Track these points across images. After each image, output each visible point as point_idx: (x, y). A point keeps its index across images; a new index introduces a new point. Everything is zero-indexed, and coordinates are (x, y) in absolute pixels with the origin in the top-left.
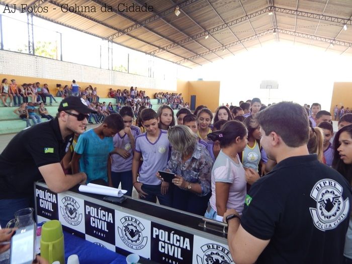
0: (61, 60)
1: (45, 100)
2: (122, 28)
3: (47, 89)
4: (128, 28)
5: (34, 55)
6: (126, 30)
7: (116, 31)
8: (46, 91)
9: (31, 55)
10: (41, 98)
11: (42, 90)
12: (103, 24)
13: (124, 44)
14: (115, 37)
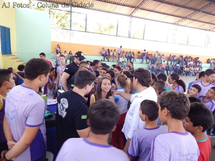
0: (143, 39)
1: (131, 60)
2: (185, 16)
3: (134, 55)
4: (189, 15)
5: (130, 38)
6: (188, 17)
7: (181, 18)
8: (133, 55)
9: (129, 37)
10: (129, 59)
11: (131, 55)
12: (171, 15)
13: (187, 25)
14: (180, 22)
